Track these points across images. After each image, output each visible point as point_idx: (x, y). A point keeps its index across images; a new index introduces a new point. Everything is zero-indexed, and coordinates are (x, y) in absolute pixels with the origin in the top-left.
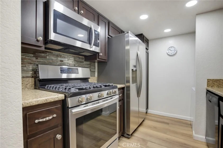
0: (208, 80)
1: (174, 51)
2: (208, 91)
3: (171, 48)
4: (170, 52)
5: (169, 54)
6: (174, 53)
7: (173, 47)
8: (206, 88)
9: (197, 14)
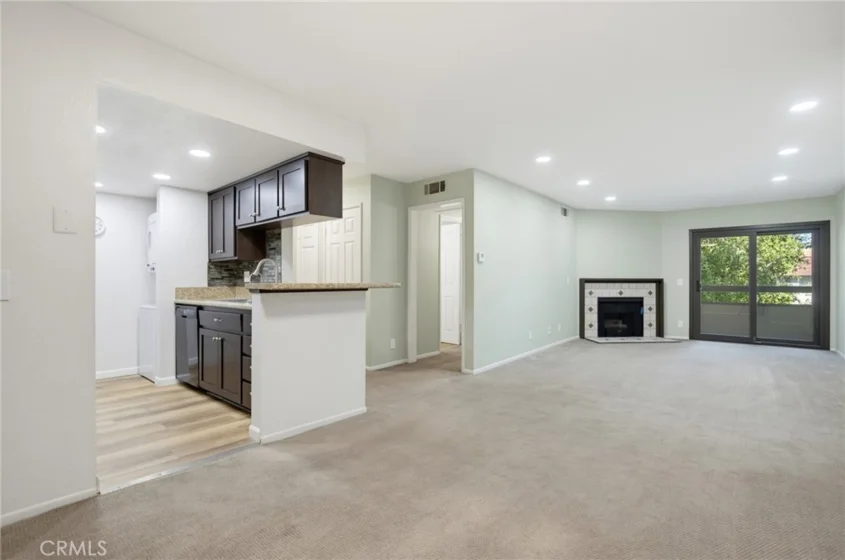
2: (179, 305)
9: (162, 186)
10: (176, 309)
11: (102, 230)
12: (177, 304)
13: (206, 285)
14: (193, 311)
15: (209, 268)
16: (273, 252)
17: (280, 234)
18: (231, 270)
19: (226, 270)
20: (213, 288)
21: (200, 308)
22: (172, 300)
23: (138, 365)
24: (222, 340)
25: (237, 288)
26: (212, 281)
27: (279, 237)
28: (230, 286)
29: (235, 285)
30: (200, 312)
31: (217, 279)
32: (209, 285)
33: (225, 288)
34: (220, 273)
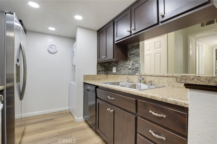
0: (84, 75)
1: (55, 49)
2: (85, 84)
3: (52, 46)
4: (51, 50)
5: (50, 51)
6: (55, 51)
7: (54, 46)
8: (83, 81)
9: (78, 26)
10: (84, 85)
11: (56, 51)
12: (84, 83)
13: (96, 74)
14: (93, 88)
15: (97, 66)
16: (133, 56)
17: (139, 45)
18: (106, 67)
19: (104, 67)
20: (99, 75)
21: (97, 87)
22: (82, 81)
23: (69, 106)
24: (114, 112)
25: (109, 75)
26: (98, 72)
27: (138, 46)
28: (105, 74)
29: (108, 74)
30: (97, 89)
31: (101, 71)
32: (97, 74)
33: (104, 75)
34: (102, 68)
